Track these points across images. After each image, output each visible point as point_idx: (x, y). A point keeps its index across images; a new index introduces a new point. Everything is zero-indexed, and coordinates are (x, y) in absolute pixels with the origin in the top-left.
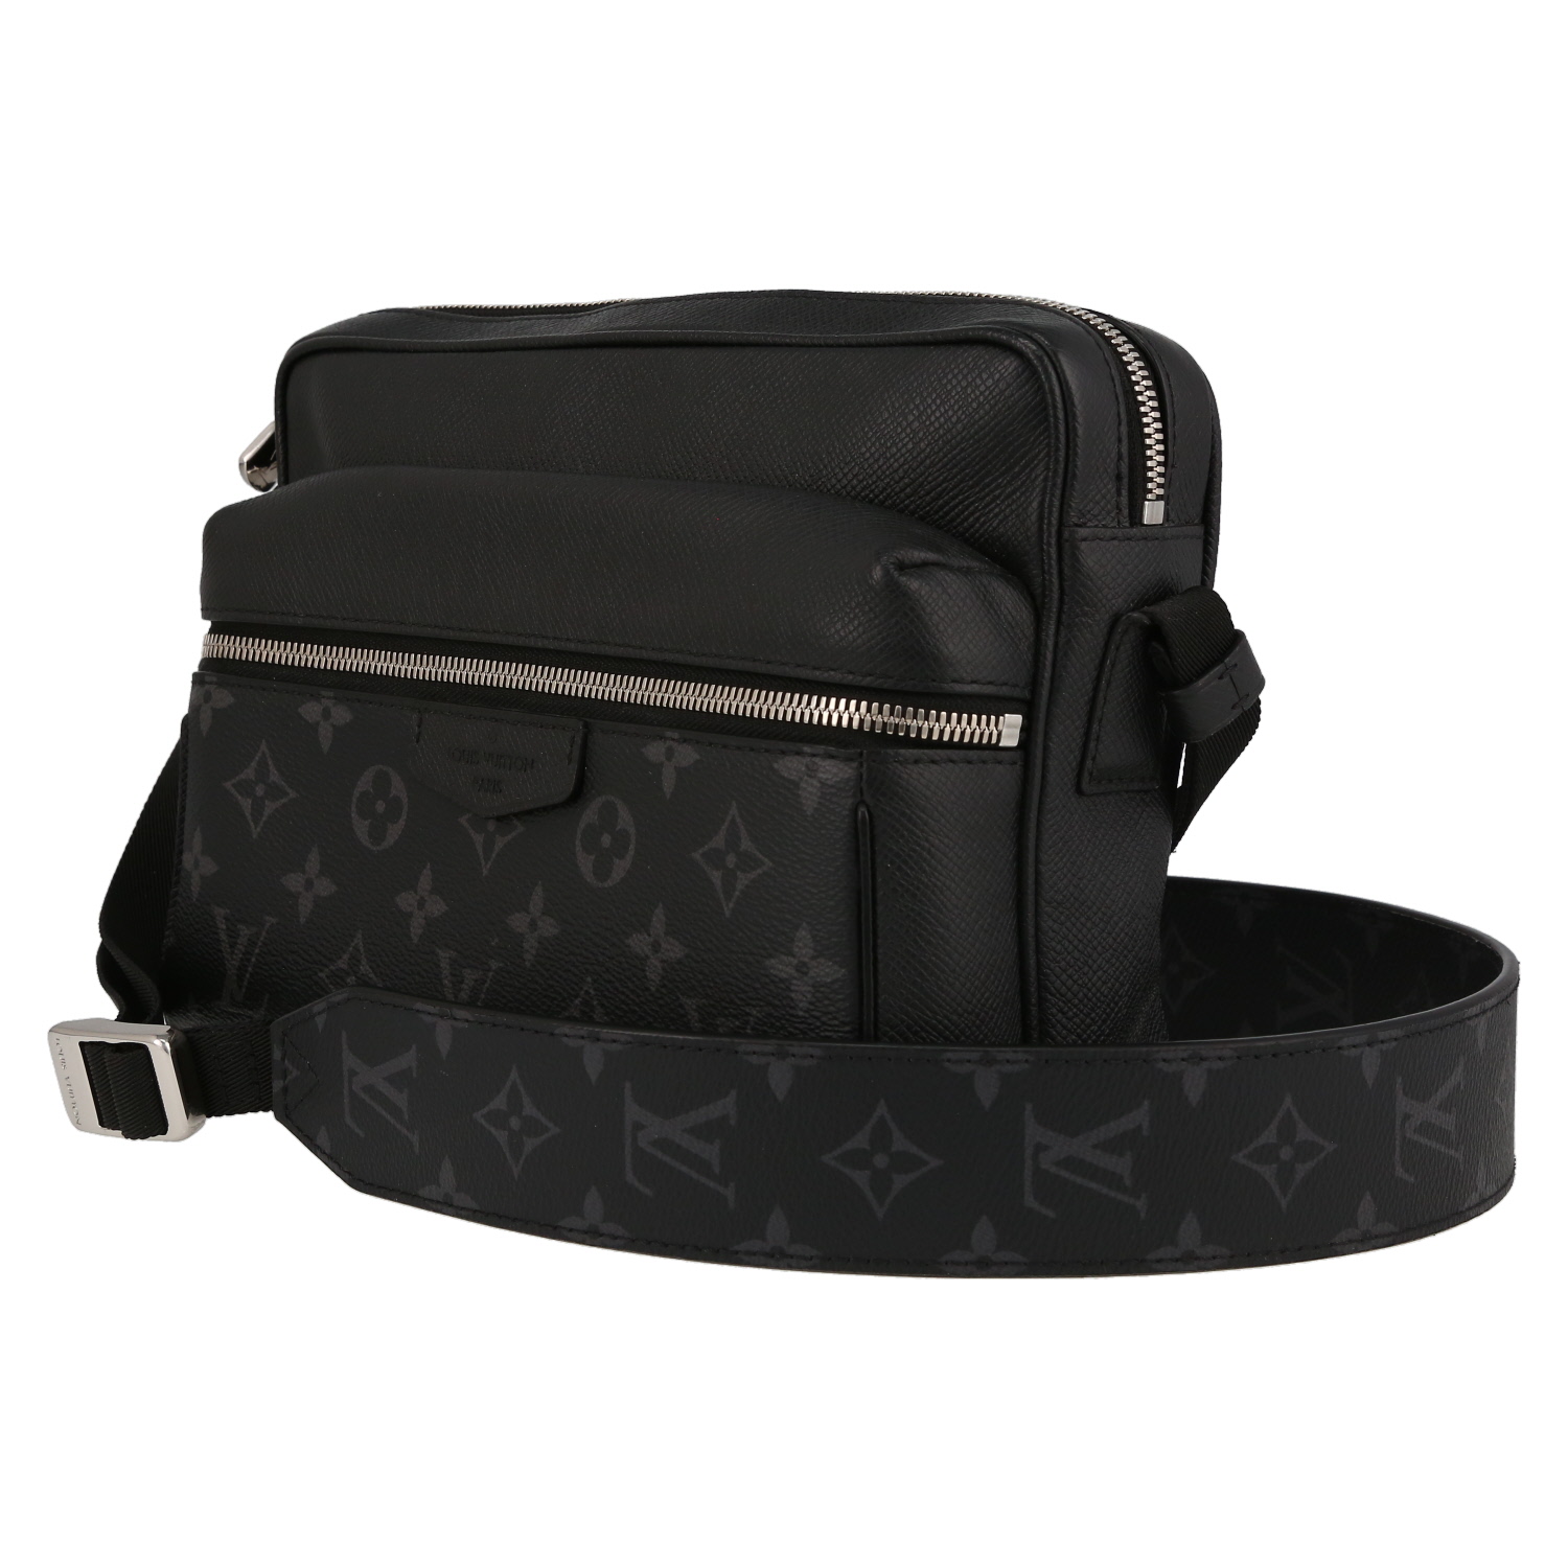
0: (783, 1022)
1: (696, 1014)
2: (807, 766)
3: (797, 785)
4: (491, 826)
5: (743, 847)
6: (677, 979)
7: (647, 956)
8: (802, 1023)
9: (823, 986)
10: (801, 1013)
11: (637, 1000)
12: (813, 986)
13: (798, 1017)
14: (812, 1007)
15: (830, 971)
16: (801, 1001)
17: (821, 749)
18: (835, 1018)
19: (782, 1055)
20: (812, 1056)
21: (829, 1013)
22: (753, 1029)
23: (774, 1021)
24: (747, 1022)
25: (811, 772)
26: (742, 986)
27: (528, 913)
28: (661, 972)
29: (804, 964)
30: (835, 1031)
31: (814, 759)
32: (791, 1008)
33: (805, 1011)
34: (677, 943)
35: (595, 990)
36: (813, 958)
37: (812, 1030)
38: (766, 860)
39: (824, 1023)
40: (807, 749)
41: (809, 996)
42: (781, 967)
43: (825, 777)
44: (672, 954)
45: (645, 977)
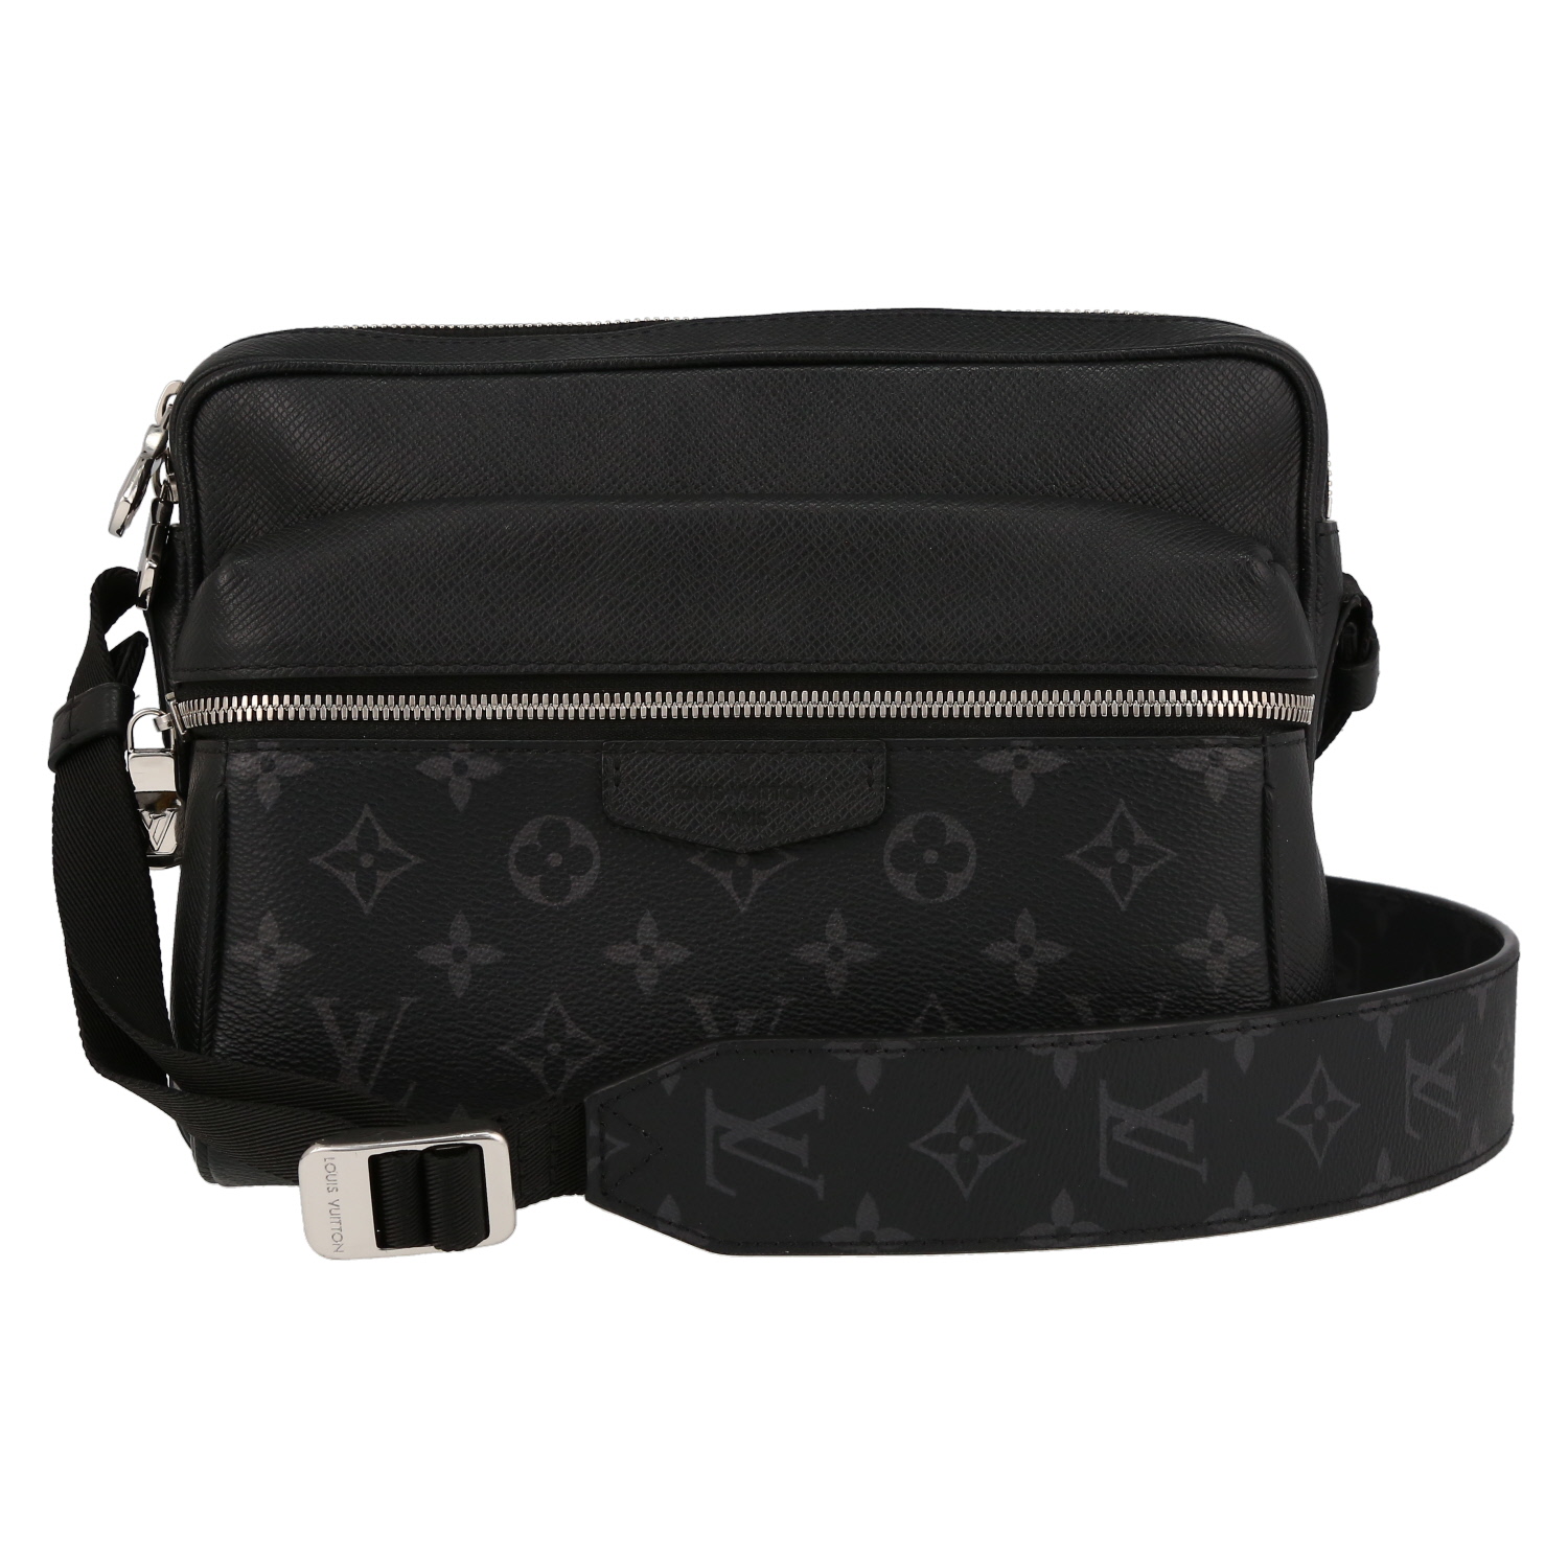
0: (1200, 1001)
1: (1089, 1010)
2: (1210, 757)
3: (1201, 775)
4: (742, 862)
5: (1137, 842)
6: (1061, 978)
7: (1015, 963)
8: (1220, 999)
9: (1238, 961)
10: (1217, 990)
11: (1005, 1007)
12: (1230, 963)
13: (1214, 994)
14: (1230, 983)
15: (1247, 946)
16: (1218, 979)
17: (1223, 738)
18: (1253, 990)
19: (1243, 1029)
20: (1268, 1026)
21: (1247, 986)
22: (1162, 1013)
23: (1187, 1002)
24: (1156, 1008)
25: (1216, 761)
26: (1148, 974)
27: (826, 942)
28: (1037, 975)
29: (1220, 944)
30: (1254, 1002)
31: (1216, 749)
32: (1207, 986)
33: (1222, 988)
34: (1056, 945)
35: (943, 1005)
36: (1229, 936)
37: (1229, 1004)
38: (1168, 850)
39: (1243, 996)
40: (1207, 741)
41: (1226, 973)
42: (1193, 949)
43: (1232, 764)
44: (1050, 956)
45: (1015, 983)
